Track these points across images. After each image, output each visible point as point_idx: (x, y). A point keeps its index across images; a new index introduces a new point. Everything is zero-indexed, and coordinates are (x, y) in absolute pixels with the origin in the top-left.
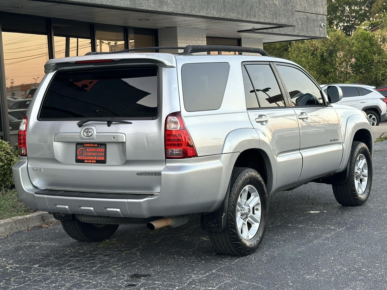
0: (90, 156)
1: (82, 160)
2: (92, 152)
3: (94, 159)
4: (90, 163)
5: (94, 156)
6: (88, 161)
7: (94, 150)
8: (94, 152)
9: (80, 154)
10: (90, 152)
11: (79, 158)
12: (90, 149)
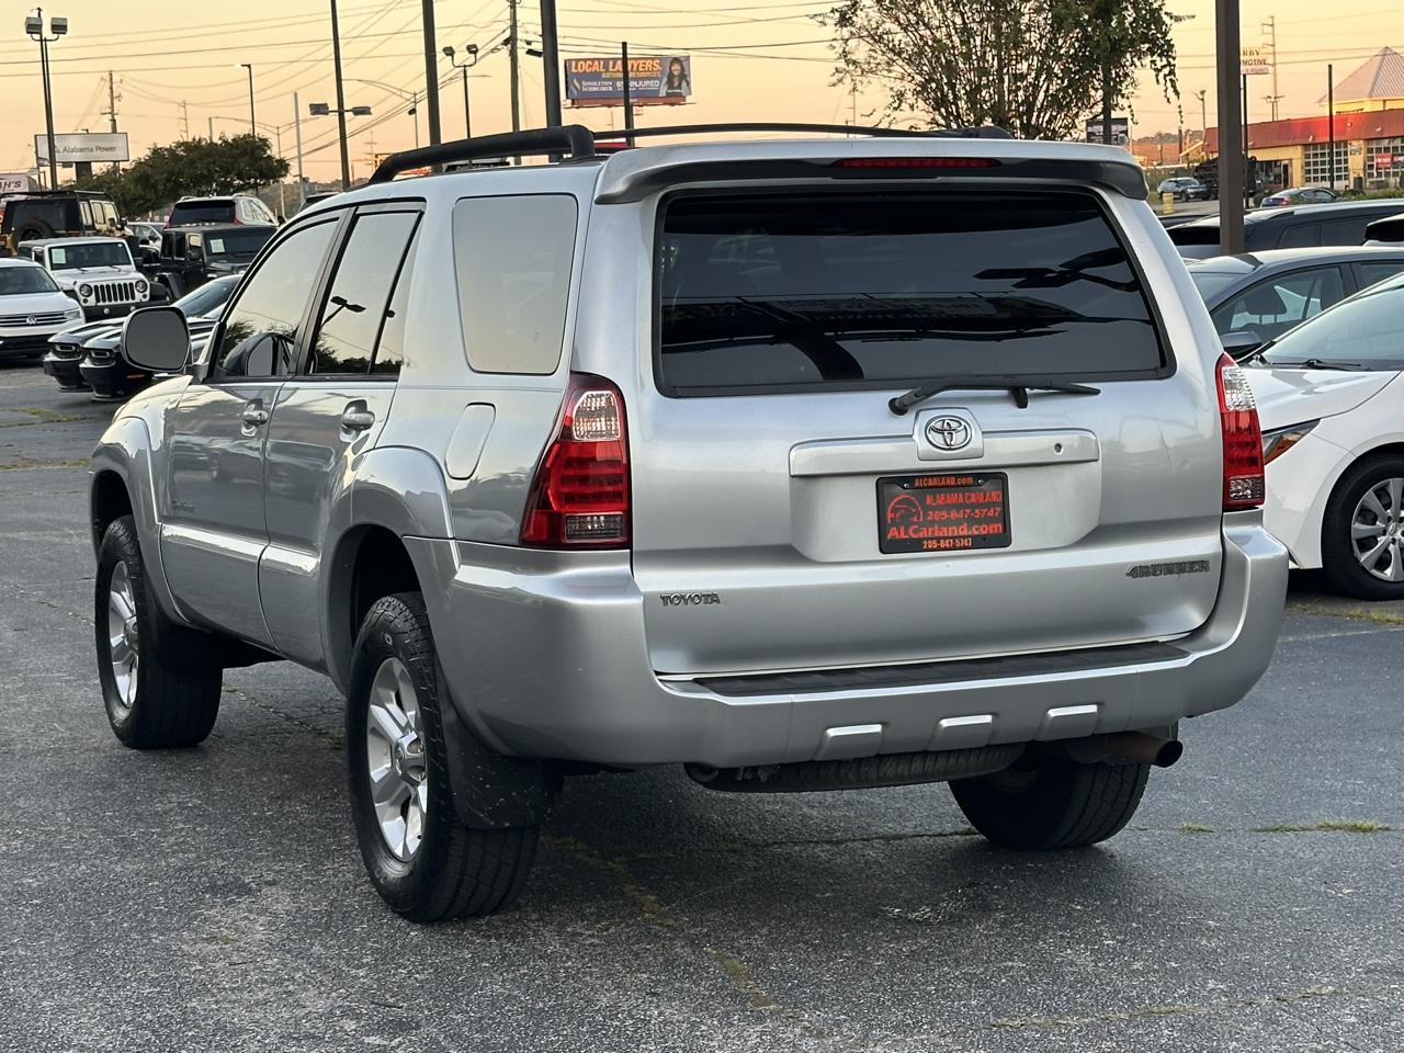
0: (942, 523)
1: (906, 540)
2: (949, 507)
3: (961, 534)
4: (946, 549)
5: (958, 523)
6: (939, 542)
7: (953, 498)
8: (958, 507)
9: (897, 521)
10: (939, 508)
11: (892, 533)
12: (941, 498)
